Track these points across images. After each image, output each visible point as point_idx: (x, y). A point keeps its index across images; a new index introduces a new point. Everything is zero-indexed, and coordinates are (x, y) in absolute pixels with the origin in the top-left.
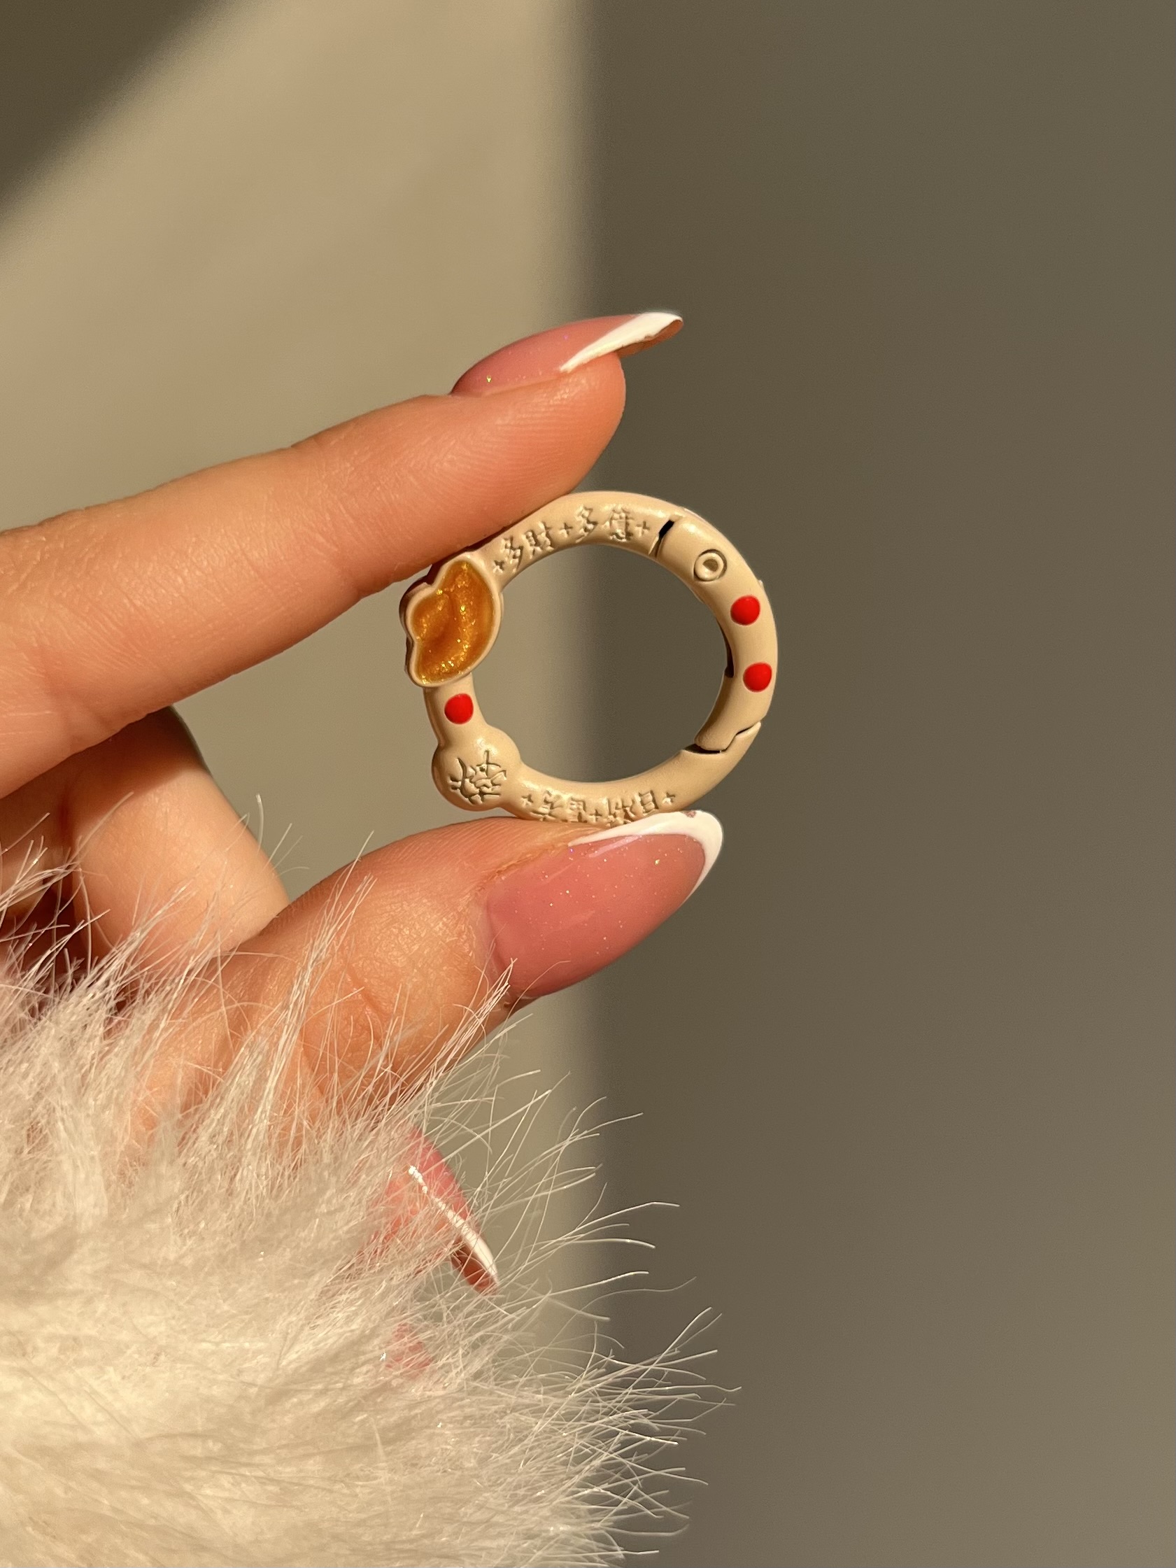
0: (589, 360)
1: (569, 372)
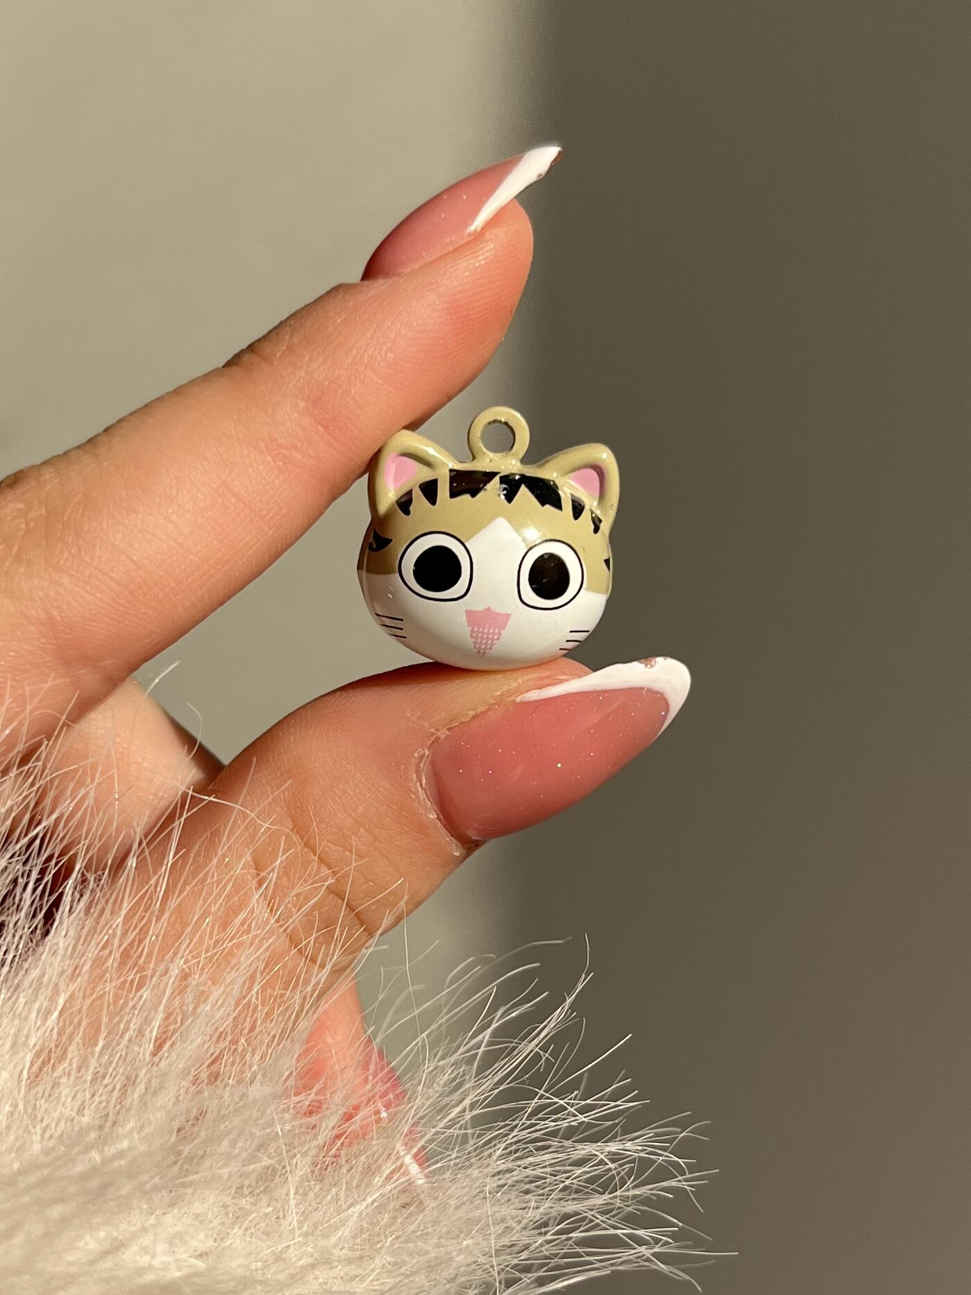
0: (493, 213)
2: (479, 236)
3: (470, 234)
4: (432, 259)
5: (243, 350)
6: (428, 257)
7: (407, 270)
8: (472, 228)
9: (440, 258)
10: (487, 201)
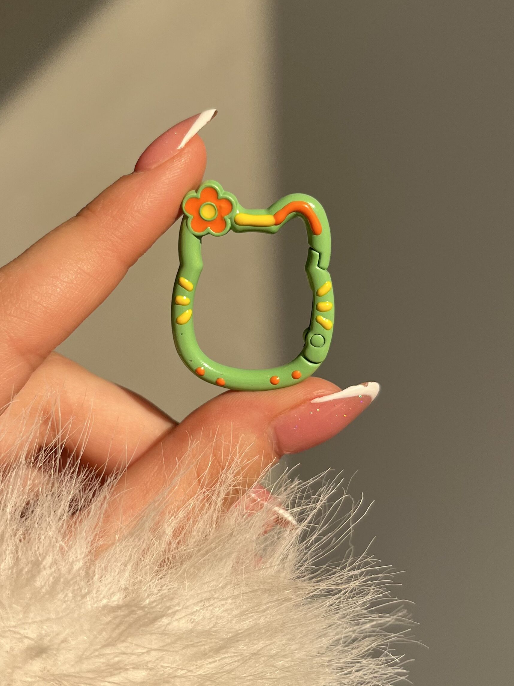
2: (182, 149)
3: (179, 150)
4: (164, 161)
5: (84, 208)
6: (162, 161)
7: (153, 167)
8: (179, 147)
9: (166, 162)
10: (185, 135)
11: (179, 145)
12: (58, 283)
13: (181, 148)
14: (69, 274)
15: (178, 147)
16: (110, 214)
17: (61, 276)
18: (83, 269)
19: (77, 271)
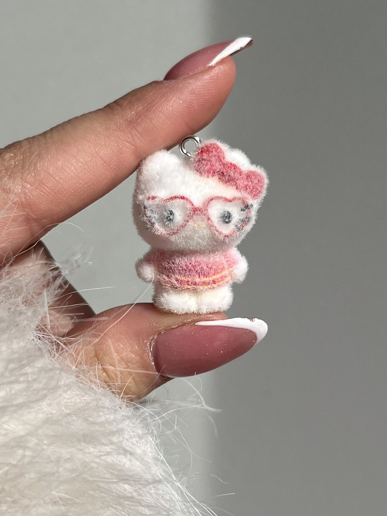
0: (221, 59)
1: (213, 66)
10: (218, 55)
11: (210, 63)
12: (74, 161)
13: (212, 66)
14: (86, 156)
15: (209, 64)
16: (135, 110)
17: (78, 156)
18: (100, 154)
19: (94, 154)
